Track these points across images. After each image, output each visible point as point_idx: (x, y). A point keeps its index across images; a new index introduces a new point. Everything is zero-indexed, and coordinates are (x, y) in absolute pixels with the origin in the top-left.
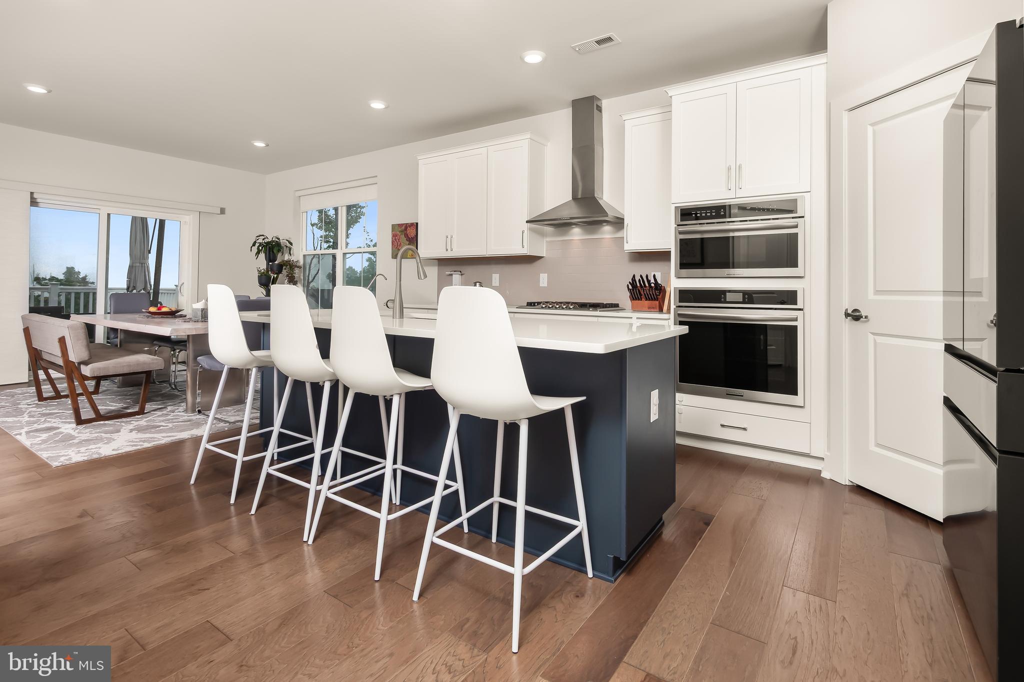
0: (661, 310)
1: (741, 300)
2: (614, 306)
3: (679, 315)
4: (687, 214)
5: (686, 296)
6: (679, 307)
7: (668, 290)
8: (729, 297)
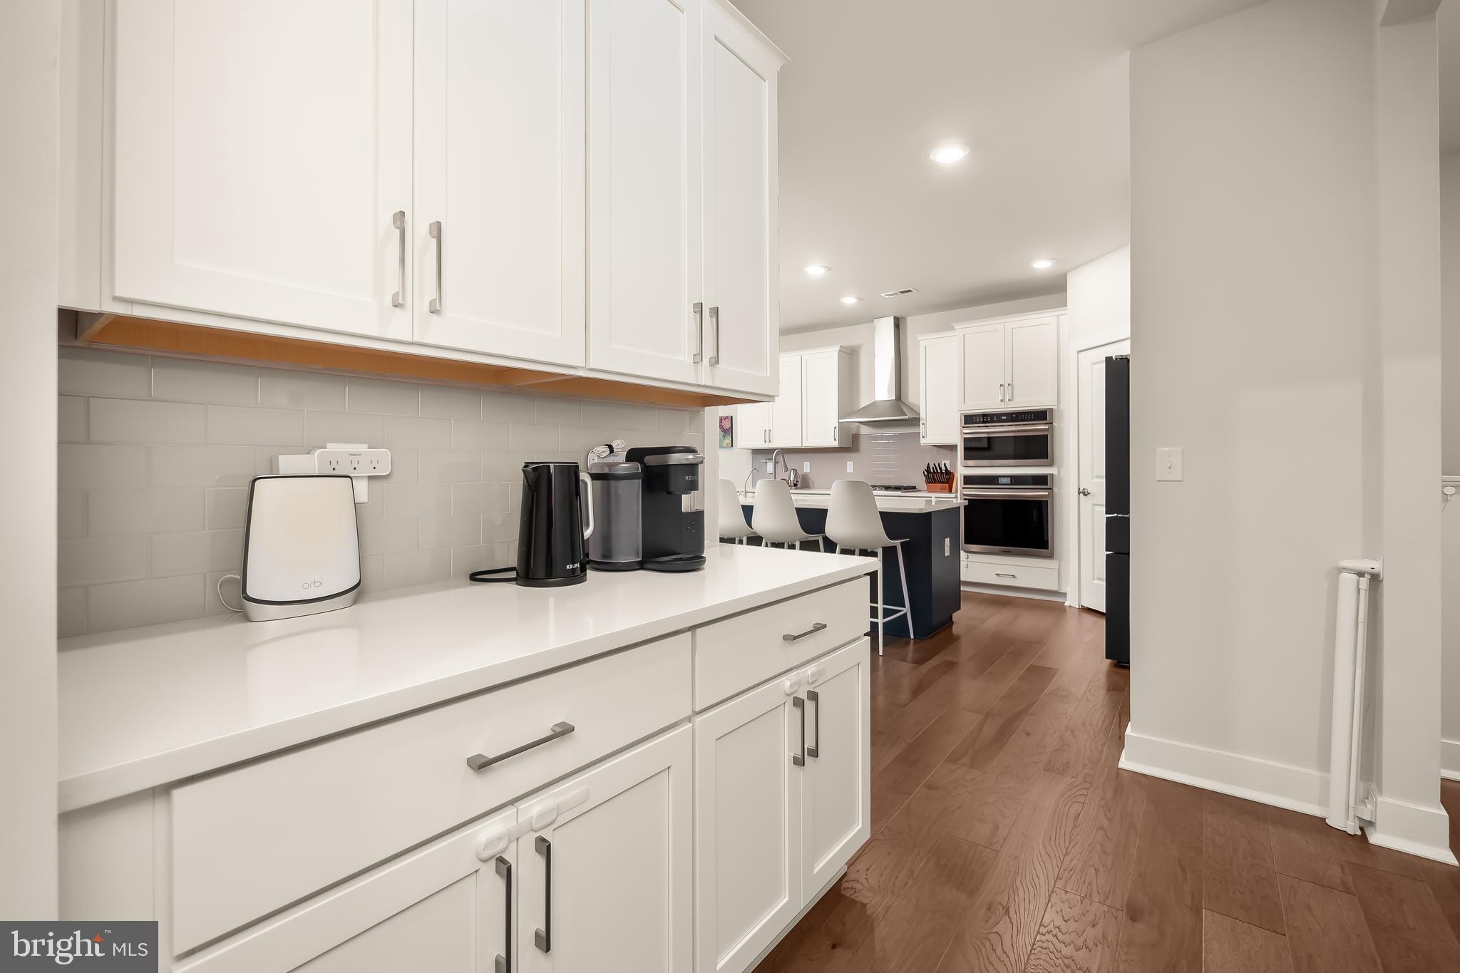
0: (950, 491)
1: (1009, 482)
2: (913, 488)
3: (964, 495)
4: (969, 419)
5: (969, 480)
6: (964, 488)
7: (955, 475)
8: (1001, 480)
